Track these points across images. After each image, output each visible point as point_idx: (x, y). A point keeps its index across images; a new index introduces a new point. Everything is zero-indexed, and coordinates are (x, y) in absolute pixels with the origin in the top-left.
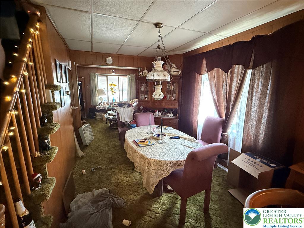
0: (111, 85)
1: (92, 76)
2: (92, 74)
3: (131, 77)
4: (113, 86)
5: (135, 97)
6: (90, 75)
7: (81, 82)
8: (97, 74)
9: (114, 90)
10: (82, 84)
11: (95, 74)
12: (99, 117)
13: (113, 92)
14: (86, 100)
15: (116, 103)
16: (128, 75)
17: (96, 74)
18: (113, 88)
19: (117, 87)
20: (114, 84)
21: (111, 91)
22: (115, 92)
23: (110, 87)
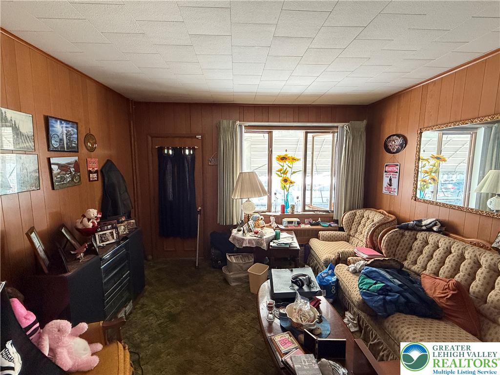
0: (283, 159)
1: (224, 132)
2: (225, 123)
3: (353, 129)
4: (286, 164)
5: (361, 202)
6: (218, 128)
7: (194, 149)
8: (240, 126)
9: (288, 175)
10: (197, 156)
11: (234, 123)
12: (237, 276)
13: (285, 181)
14: (203, 206)
15: (292, 215)
16: (340, 125)
17: (238, 123)
18: (288, 169)
19: (299, 165)
20: (290, 154)
21: (281, 178)
22: (291, 183)
23: (276, 165)
